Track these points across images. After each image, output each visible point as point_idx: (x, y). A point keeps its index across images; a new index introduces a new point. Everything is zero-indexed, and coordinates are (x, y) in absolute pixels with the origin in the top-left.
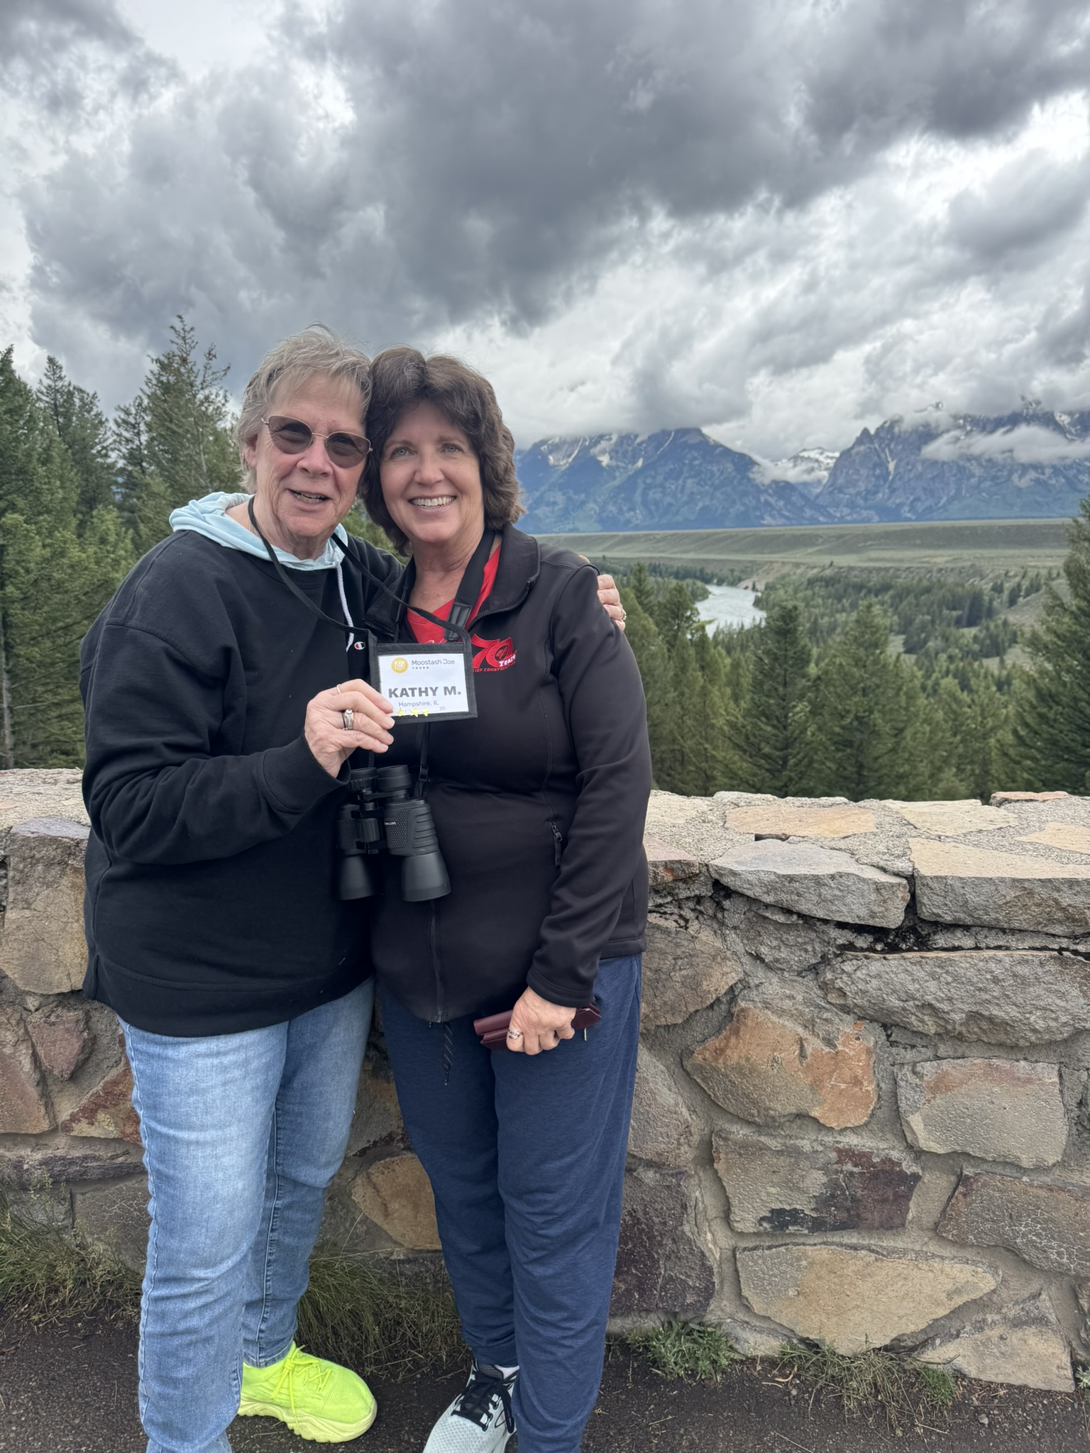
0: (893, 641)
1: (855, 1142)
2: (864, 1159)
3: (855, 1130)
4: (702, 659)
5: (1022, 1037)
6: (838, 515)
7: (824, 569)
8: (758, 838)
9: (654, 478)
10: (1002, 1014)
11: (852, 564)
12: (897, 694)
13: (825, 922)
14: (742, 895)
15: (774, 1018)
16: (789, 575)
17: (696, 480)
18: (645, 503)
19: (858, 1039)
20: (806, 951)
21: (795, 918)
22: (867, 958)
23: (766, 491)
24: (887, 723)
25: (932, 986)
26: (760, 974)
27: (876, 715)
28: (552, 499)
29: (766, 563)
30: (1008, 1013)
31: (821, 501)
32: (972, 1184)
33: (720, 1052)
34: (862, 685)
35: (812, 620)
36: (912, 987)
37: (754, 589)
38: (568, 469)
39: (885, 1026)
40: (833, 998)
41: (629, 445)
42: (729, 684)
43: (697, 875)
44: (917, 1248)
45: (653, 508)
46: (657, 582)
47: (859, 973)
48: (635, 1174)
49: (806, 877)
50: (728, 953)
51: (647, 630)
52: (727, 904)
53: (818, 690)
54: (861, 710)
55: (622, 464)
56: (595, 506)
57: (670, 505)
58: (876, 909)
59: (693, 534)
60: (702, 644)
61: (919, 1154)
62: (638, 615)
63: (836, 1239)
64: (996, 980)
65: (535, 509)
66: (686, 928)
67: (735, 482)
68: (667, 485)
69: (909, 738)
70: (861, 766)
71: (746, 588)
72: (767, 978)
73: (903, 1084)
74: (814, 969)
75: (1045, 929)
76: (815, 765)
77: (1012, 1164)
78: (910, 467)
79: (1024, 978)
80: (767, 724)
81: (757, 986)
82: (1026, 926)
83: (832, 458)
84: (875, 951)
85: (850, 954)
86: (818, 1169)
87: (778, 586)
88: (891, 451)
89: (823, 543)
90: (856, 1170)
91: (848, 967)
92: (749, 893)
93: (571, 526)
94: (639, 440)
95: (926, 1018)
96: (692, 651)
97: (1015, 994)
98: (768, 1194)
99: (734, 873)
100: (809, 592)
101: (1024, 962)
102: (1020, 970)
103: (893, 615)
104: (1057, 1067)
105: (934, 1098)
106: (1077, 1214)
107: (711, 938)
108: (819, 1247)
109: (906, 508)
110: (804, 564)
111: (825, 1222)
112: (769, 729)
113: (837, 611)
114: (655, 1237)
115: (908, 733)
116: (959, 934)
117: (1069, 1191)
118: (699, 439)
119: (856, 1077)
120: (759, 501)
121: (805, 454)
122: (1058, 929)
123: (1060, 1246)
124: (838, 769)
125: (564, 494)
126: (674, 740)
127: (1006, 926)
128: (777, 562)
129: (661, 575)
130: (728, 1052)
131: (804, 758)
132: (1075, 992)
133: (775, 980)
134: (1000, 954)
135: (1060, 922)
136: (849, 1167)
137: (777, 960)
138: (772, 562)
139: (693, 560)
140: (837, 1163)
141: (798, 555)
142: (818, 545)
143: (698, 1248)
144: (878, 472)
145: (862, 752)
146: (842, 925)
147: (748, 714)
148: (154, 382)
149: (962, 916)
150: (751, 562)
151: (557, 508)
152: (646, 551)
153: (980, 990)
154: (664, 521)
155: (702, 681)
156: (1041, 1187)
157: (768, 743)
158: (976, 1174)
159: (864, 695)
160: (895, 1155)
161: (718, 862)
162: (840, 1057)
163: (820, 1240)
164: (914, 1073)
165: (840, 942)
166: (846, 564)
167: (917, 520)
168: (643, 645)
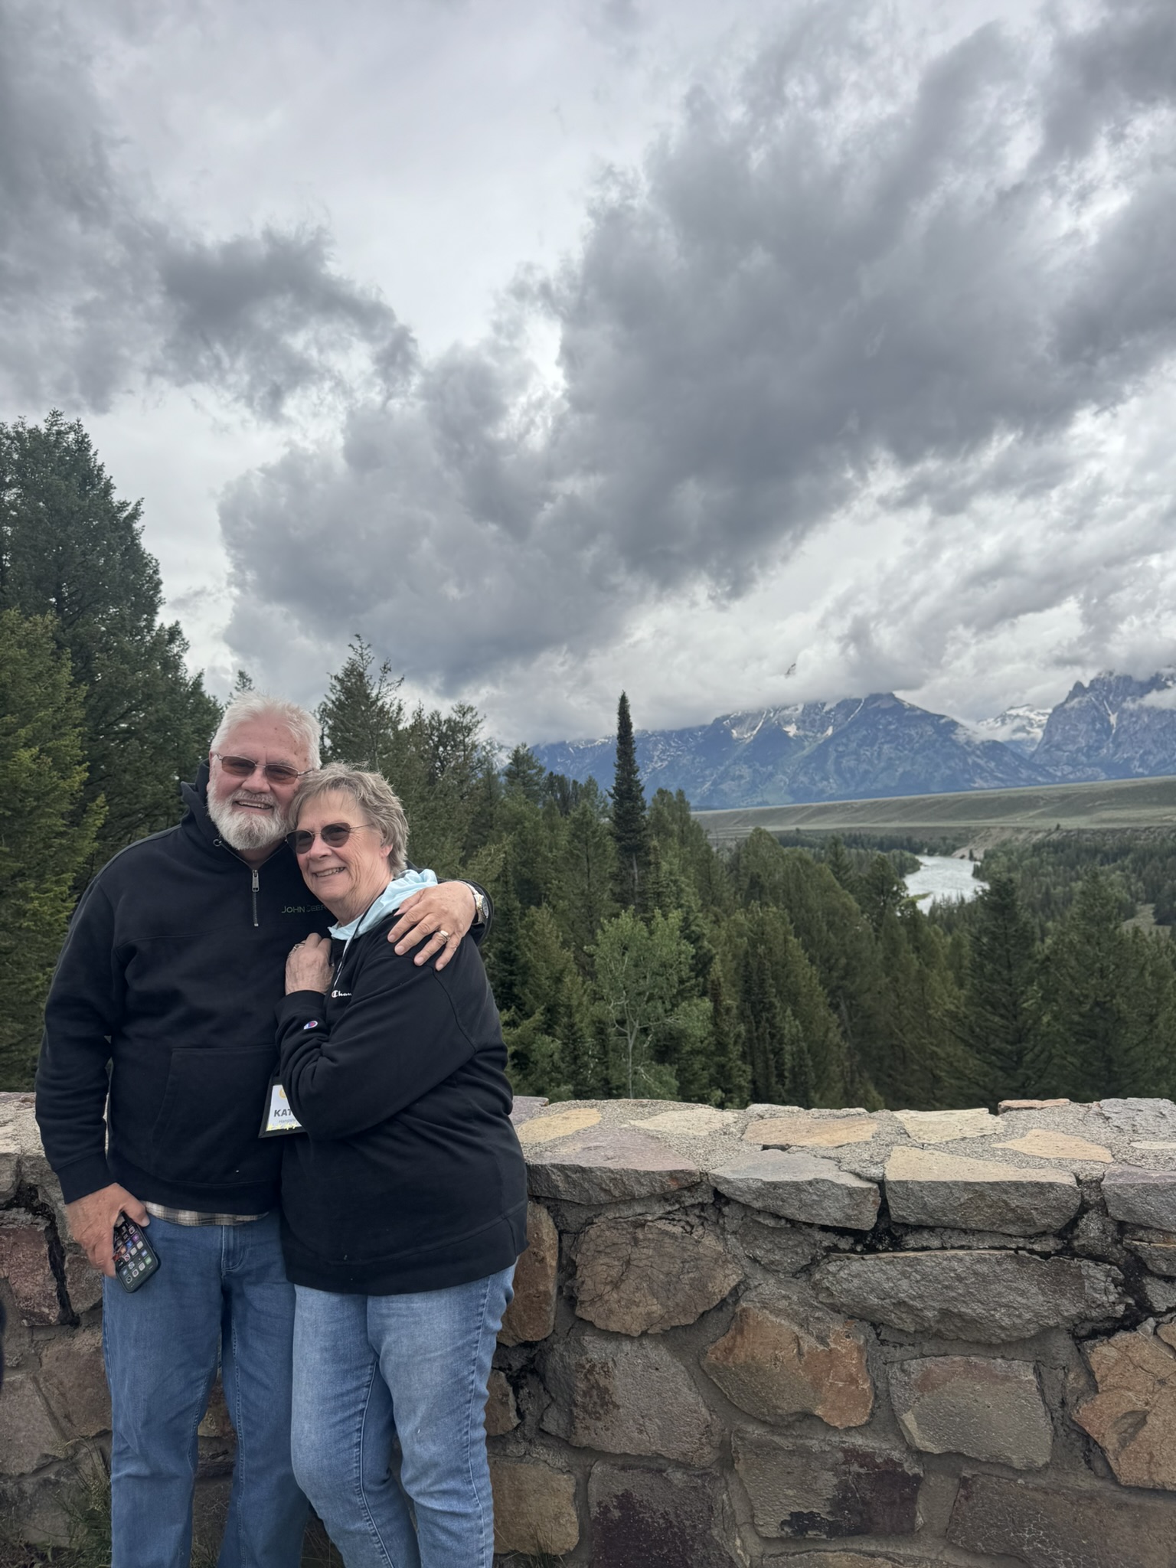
0: (1141, 911)
1: (860, 1442)
2: (868, 1460)
3: (858, 1429)
4: (916, 939)
5: (993, 1335)
6: (1059, 774)
7: (1049, 832)
8: (765, 1148)
9: (846, 745)
10: (969, 1311)
11: (1083, 826)
12: (1141, 974)
13: (811, 1225)
14: (738, 1202)
15: (772, 1318)
16: (1010, 841)
17: (893, 745)
18: (839, 772)
19: (848, 1337)
20: (797, 1253)
21: (783, 1222)
22: (848, 1259)
23: (973, 752)
24: (1133, 1008)
25: (904, 1284)
26: (758, 1277)
27: (1118, 1000)
28: (737, 773)
29: (982, 829)
30: (974, 1310)
31: (1037, 760)
32: (971, 1487)
33: (729, 1351)
34: (1098, 965)
35: (1044, 889)
36: (887, 1285)
37: (972, 858)
38: (753, 741)
39: (875, 1326)
40: (822, 1297)
41: (817, 714)
42: (951, 966)
43: (698, 1183)
44: (933, 1557)
45: (848, 776)
46: (858, 854)
47: (842, 1274)
48: (664, 1475)
49: (787, 1184)
50: (729, 1256)
51: (848, 909)
52: (726, 1210)
53: (1048, 973)
54: (1101, 994)
55: (811, 734)
56: (784, 778)
57: (867, 772)
58: (850, 1212)
59: (895, 802)
60: (914, 920)
61: (920, 1455)
62: (836, 892)
63: (856, 1547)
64: (959, 1278)
65: (720, 783)
66: (691, 1233)
67: (938, 745)
68: (862, 752)
69: (1161, 1025)
70: (1110, 1061)
71: (962, 857)
72: (765, 1279)
73: (893, 1381)
74: (806, 1270)
75: (1000, 1229)
76: (1056, 1061)
77: (1004, 1465)
78: (1134, 719)
79: (984, 1276)
80: (994, 1014)
81: (756, 1287)
82: (981, 1227)
83: (1043, 714)
84: (855, 1252)
85: (834, 1255)
86: (828, 1470)
87: (1000, 854)
88: (1111, 704)
89: (1045, 805)
90: (862, 1471)
91: (832, 1268)
92: (741, 1200)
93: (759, 799)
94: (827, 708)
95: (904, 1316)
96: (903, 930)
97: (978, 1291)
98: (786, 1496)
99: (727, 1181)
100: (1036, 860)
101: (981, 1260)
102: (983, 1268)
103: (1138, 881)
104: (1032, 1365)
105: (923, 1396)
106: (1075, 1520)
107: (713, 1243)
108: (838, 1553)
109: (1137, 763)
110: (1027, 829)
111: (841, 1526)
112: (997, 1019)
113: (1071, 880)
114: (686, 1541)
115: (1160, 1021)
116: (926, 1235)
117: (1063, 1494)
118: (892, 704)
119: (851, 1375)
120: (966, 763)
121: (1013, 712)
122: (1012, 1230)
123: (1066, 1555)
124: (1082, 1065)
125: (750, 767)
126: (892, 1034)
127: (964, 1226)
128: (994, 828)
129: (863, 847)
130: (736, 1351)
131: (1042, 1052)
132: (1034, 1290)
133: (772, 1281)
134: (961, 1253)
135: (1013, 1223)
136: (855, 1468)
137: (772, 1263)
138: (989, 828)
139: (898, 829)
140: (844, 1464)
141: (1019, 820)
142: (1040, 807)
143: (727, 1553)
144: (1098, 726)
145: (1108, 1043)
146: (824, 1228)
147: (970, 1002)
148: (339, 688)
149: (924, 1217)
150: (965, 828)
151: (743, 781)
152: (844, 821)
153: (947, 1287)
154: (861, 789)
155: (917, 964)
156: (1036, 1490)
157: (997, 1036)
158: (974, 1476)
159: (1102, 977)
160: (896, 1455)
161: (716, 1172)
162: (834, 1355)
163: (841, 1548)
164: (903, 1371)
165: (826, 1244)
166: (1075, 827)
167: (1150, 775)
168: (845, 924)
